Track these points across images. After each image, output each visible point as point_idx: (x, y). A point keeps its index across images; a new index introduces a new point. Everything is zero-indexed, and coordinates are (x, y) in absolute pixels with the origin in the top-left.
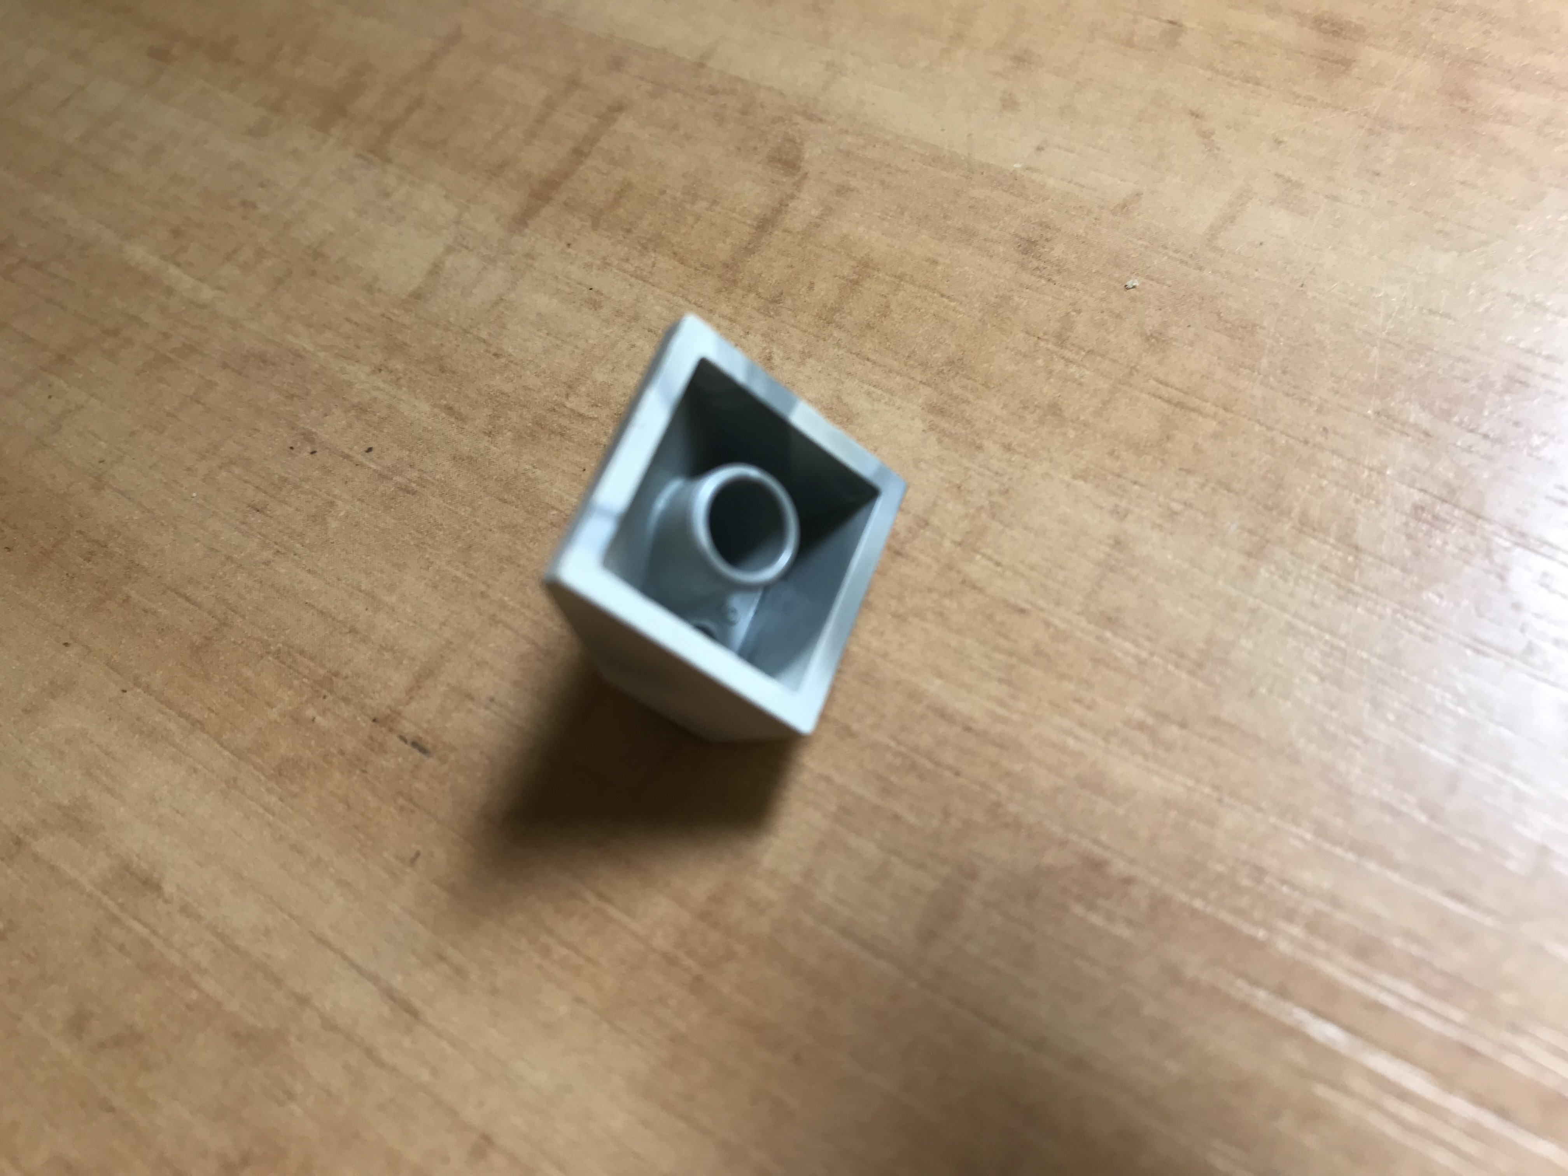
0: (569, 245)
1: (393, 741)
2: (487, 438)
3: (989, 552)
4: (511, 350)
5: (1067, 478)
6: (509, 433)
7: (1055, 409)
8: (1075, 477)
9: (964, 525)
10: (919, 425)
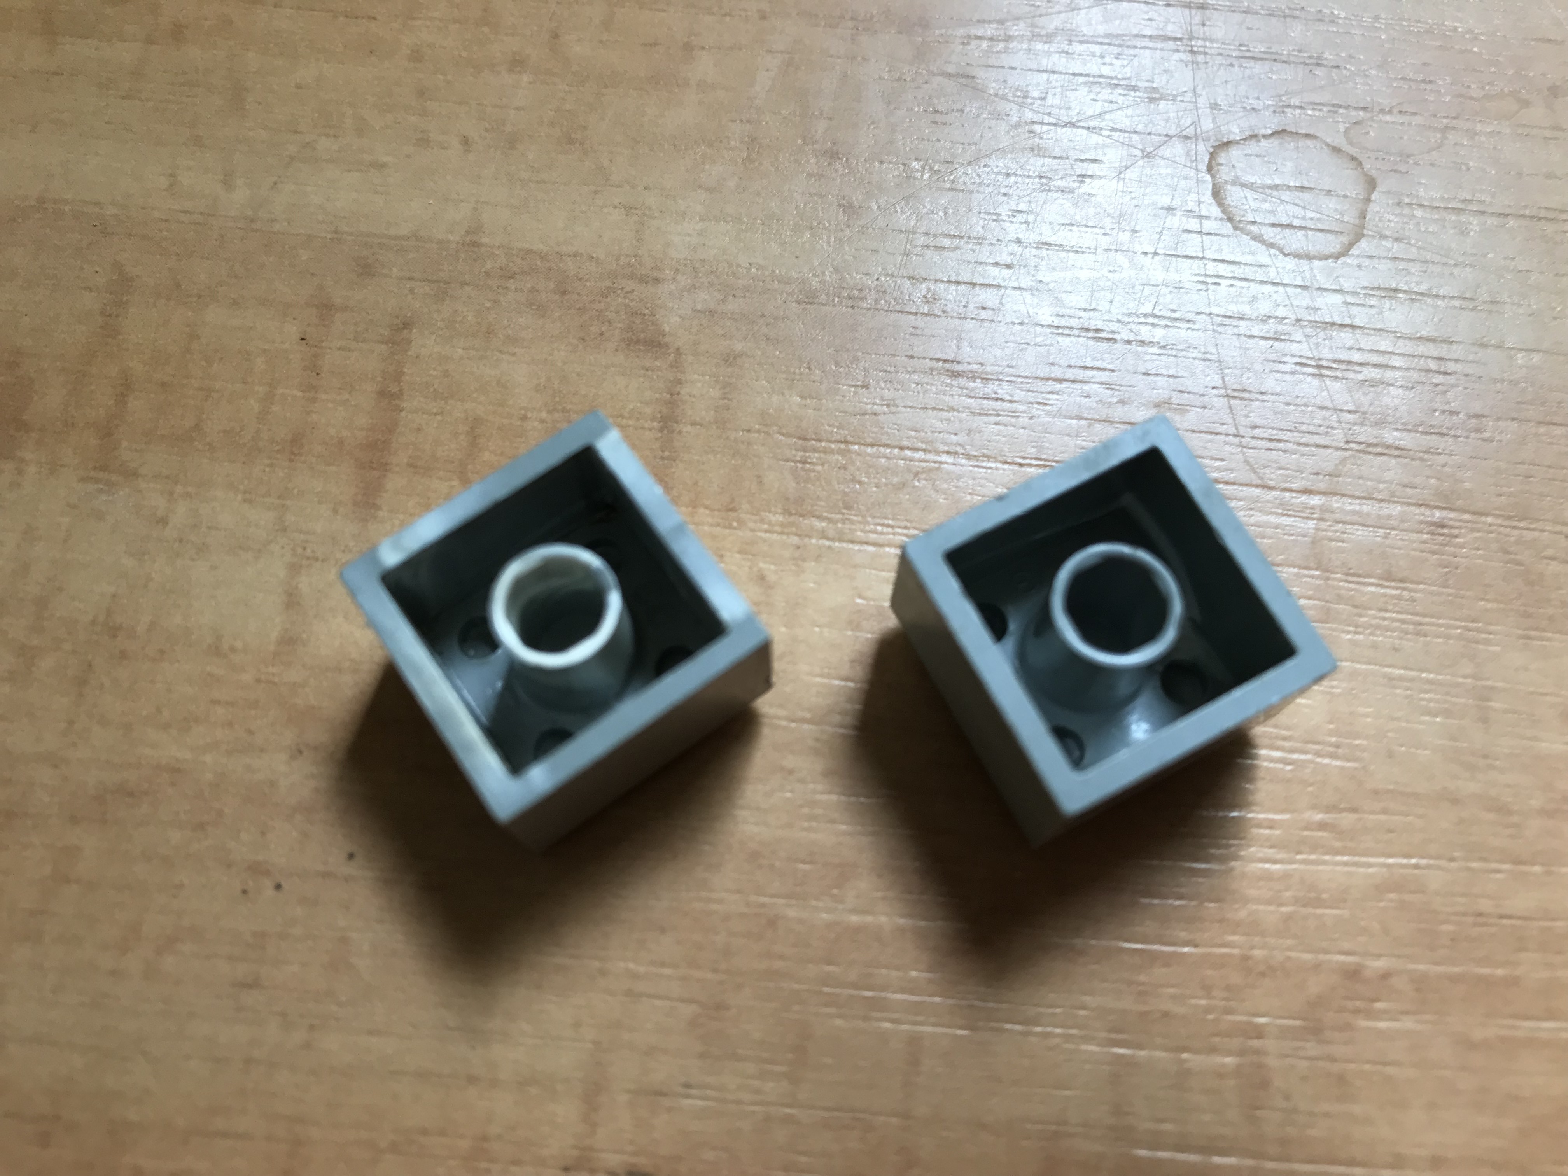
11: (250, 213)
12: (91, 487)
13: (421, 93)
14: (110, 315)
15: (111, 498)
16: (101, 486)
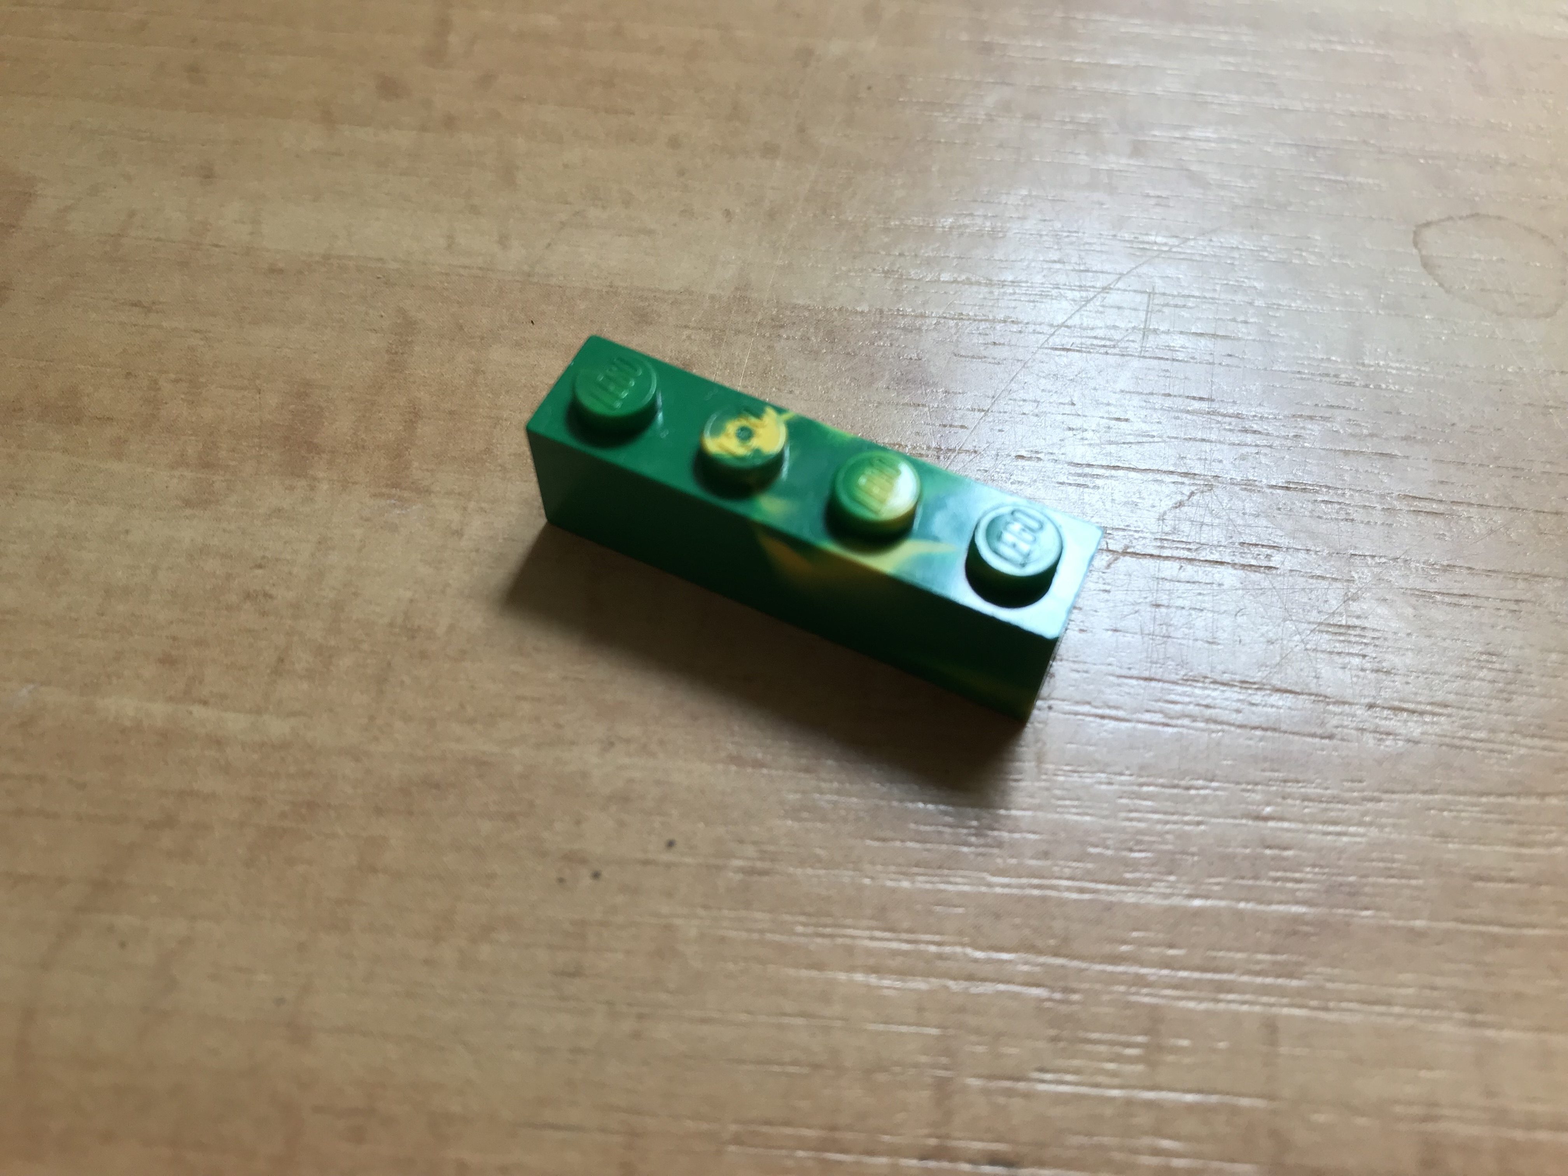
11: (526, 268)
12: (383, 502)
13: (682, 173)
14: (396, 353)
15: (404, 512)
16: (393, 501)
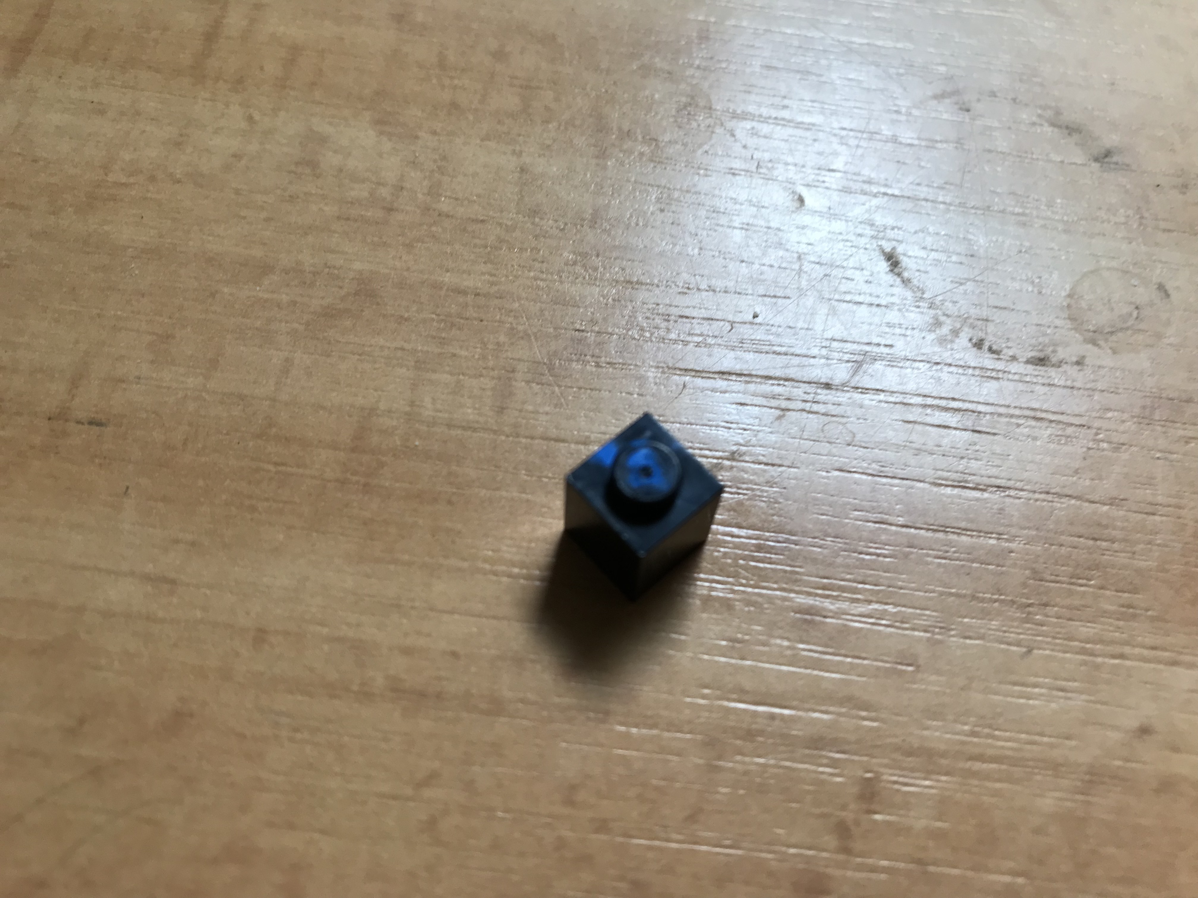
0: (60, 77)
1: (71, 426)
2: (52, 216)
3: (448, 194)
4: (45, 155)
5: (478, 141)
6: (70, 209)
7: (454, 105)
8: (482, 140)
9: (425, 183)
10: (371, 133)
